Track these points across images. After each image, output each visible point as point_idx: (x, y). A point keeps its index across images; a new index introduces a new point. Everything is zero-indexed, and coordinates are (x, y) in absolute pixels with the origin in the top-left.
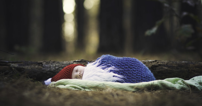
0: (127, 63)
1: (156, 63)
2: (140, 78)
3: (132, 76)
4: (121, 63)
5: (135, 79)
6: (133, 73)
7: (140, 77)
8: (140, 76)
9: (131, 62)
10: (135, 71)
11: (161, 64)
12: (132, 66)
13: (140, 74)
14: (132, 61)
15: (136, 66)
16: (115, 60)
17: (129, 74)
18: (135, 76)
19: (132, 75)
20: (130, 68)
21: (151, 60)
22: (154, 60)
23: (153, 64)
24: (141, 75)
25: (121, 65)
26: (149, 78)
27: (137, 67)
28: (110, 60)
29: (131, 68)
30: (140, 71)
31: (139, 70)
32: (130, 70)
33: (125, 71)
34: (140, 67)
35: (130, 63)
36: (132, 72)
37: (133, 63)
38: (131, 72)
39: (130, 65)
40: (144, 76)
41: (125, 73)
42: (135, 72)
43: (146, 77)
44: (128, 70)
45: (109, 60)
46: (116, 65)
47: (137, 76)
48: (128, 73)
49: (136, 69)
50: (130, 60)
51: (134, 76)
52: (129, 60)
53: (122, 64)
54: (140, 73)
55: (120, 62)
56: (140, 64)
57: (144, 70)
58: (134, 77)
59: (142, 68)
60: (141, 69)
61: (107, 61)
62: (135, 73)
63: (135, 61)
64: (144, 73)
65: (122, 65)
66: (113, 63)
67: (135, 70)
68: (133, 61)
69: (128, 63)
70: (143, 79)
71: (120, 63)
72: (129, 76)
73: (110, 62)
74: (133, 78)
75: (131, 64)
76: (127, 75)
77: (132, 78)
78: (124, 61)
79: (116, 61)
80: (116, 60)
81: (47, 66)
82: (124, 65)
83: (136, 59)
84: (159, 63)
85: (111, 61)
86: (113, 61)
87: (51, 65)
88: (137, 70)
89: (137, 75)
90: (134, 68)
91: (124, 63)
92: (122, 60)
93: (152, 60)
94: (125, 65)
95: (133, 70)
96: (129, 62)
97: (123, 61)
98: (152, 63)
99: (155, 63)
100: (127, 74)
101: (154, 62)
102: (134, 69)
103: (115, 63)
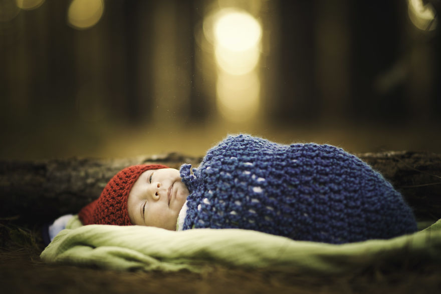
0: (307, 165)
1: (412, 160)
2: (359, 216)
3: (330, 211)
4: (287, 166)
5: (342, 220)
6: (331, 199)
7: (358, 211)
8: (358, 207)
9: (319, 160)
10: (338, 192)
11: (428, 163)
12: (327, 174)
13: (359, 203)
14: (323, 158)
15: (340, 175)
16: (265, 154)
17: (319, 203)
18: (341, 210)
19: (330, 207)
20: (320, 184)
21: (393, 153)
22: (404, 152)
23: (401, 165)
24: (363, 203)
25: (286, 172)
26: (393, 209)
27: (344, 176)
28: (249, 158)
29: (325, 183)
30: (355, 191)
31: (351, 189)
32: (322, 191)
33: (304, 193)
34: (355, 177)
35: (317, 164)
36: (330, 197)
37: (326, 166)
38: (326, 197)
39: (318, 172)
40: (372, 208)
41: (302, 203)
42: (338, 197)
43: (382, 207)
44: (314, 190)
45: (244, 157)
46: (271, 173)
47: (350, 211)
48: (315, 200)
49: (339, 184)
50: (317, 155)
51: (336, 211)
52: (314, 154)
53: (290, 170)
54: (357, 199)
55: (284, 163)
56: (354, 166)
57: (371, 183)
58: (337, 214)
59: (361, 177)
60: (357, 182)
61: (240, 160)
62: (340, 201)
63: (333, 158)
64: (371, 197)
65: (292, 175)
66: (261, 168)
67: (336, 188)
68: (328, 158)
69: (311, 166)
70: (374, 219)
71: (283, 167)
72: (320, 212)
73: (248, 164)
74: (335, 218)
75: (320, 168)
76: (310, 208)
77: (331, 218)
78: (297, 158)
79: (268, 160)
80: (270, 155)
81: (58, 174)
82: (296, 174)
83: (335, 150)
84: (422, 162)
85: (251, 161)
86: (258, 159)
87: (74, 174)
88: (345, 189)
89: (347, 206)
90: (332, 181)
91: (298, 166)
92: (290, 154)
93: (398, 153)
94: (303, 172)
95: (331, 190)
96: (313, 162)
97: (292, 158)
98: (397, 161)
99: (407, 160)
100: (309, 204)
101: (403, 157)
102: (332, 185)
103: (266, 168)
